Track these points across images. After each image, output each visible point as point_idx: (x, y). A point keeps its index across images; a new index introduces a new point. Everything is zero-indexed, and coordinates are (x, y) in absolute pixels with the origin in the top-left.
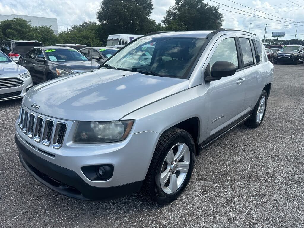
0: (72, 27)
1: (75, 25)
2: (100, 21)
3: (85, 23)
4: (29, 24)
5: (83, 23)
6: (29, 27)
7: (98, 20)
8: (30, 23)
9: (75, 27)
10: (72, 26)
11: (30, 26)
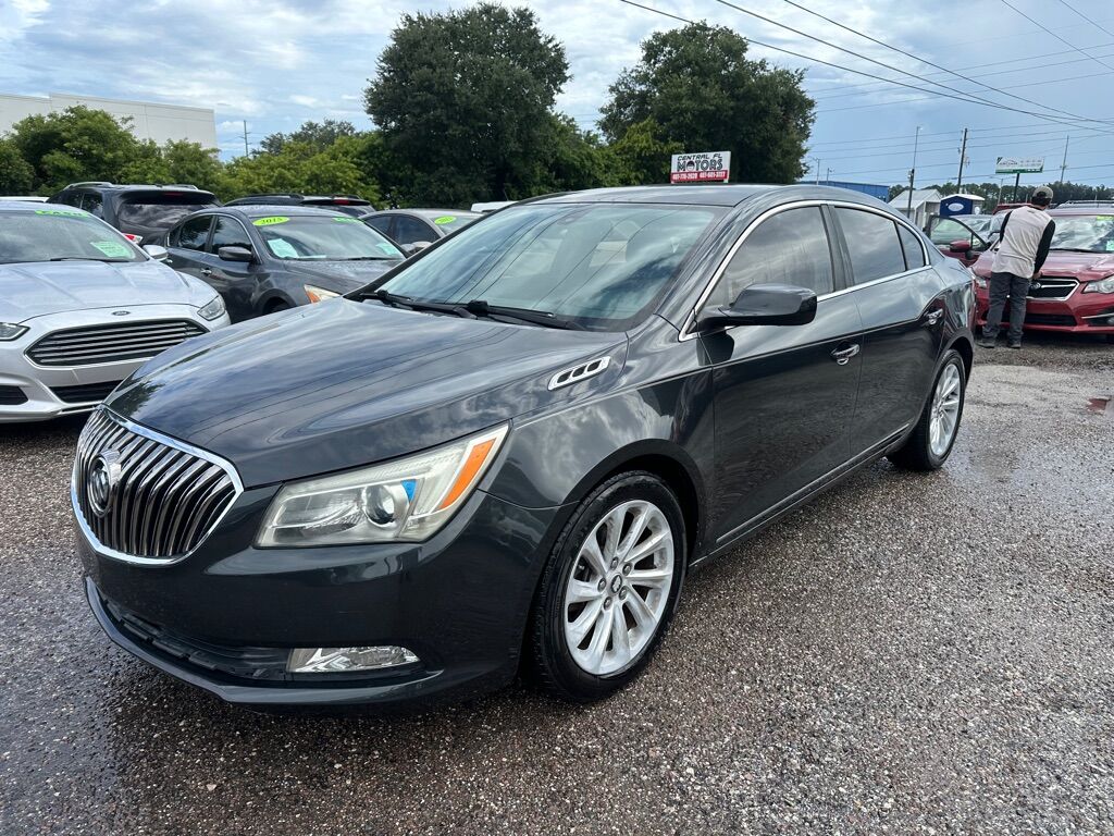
0: (263, 143)
1: (273, 136)
2: (378, 122)
3: (311, 126)
4: (124, 127)
5: (303, 128)
6: (125, 140)
7: (372, 116)
8: (129, 123)
9: (275, 144)
10: (264, 140)
11: (130, 135)
